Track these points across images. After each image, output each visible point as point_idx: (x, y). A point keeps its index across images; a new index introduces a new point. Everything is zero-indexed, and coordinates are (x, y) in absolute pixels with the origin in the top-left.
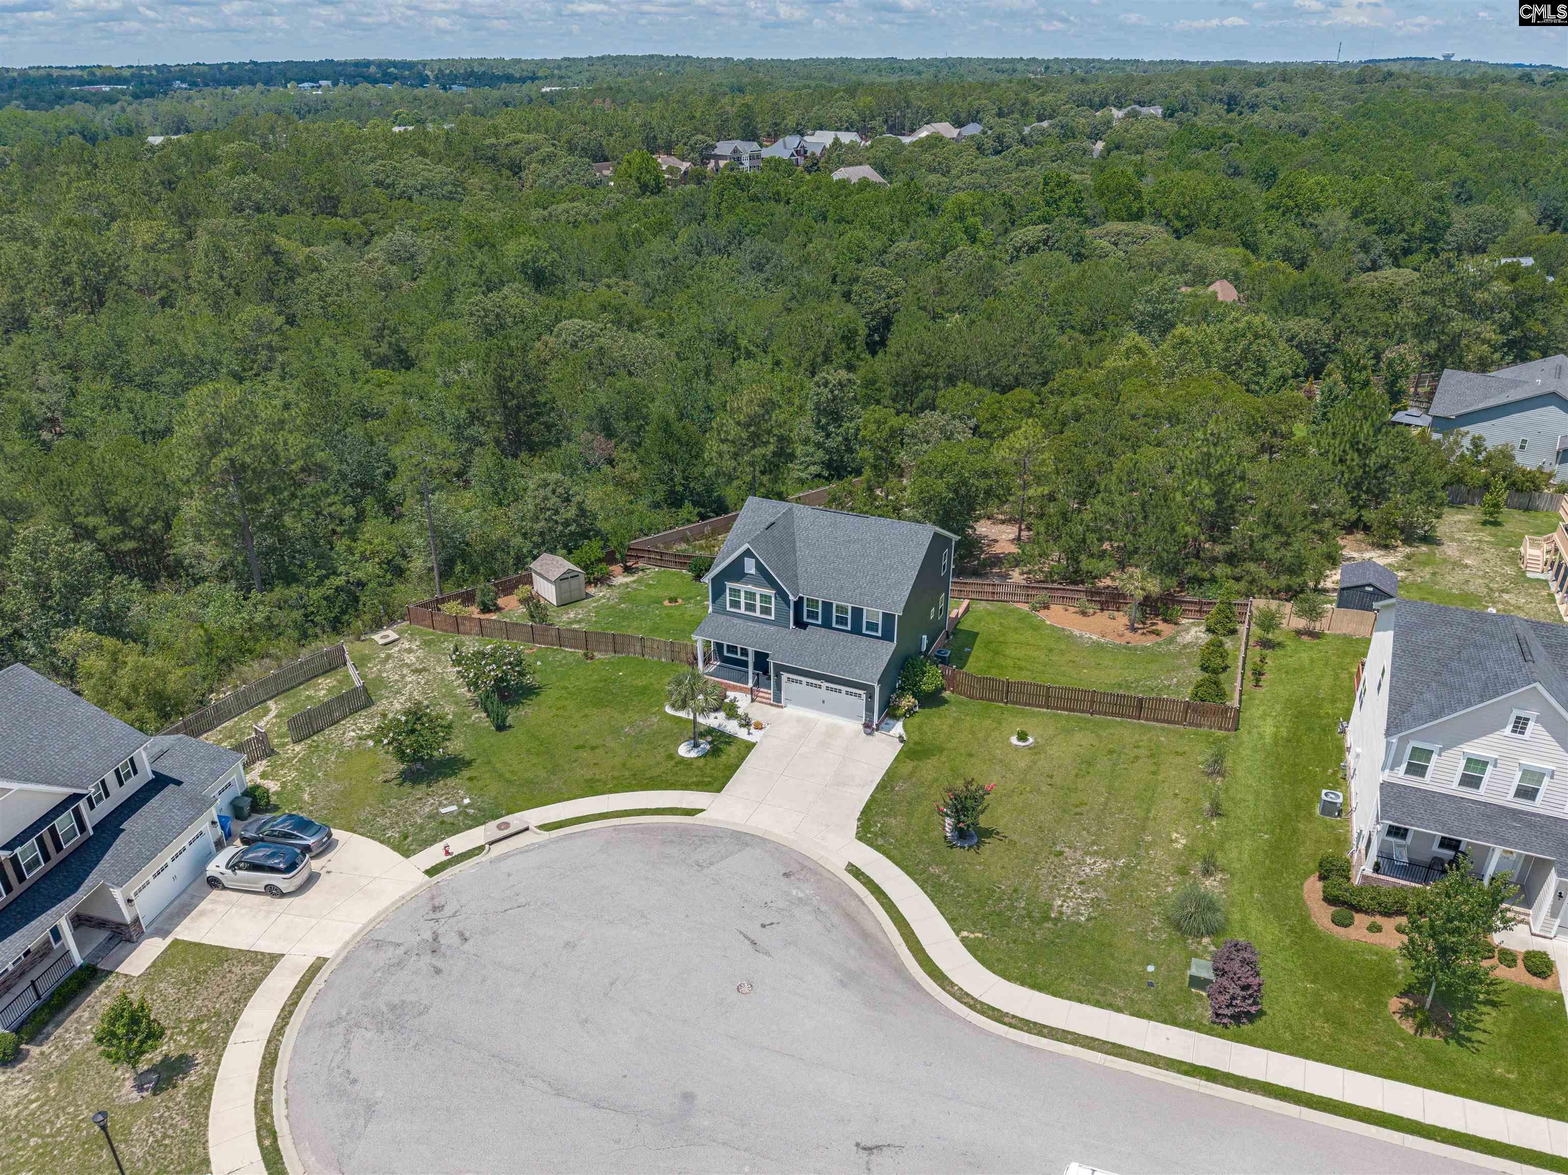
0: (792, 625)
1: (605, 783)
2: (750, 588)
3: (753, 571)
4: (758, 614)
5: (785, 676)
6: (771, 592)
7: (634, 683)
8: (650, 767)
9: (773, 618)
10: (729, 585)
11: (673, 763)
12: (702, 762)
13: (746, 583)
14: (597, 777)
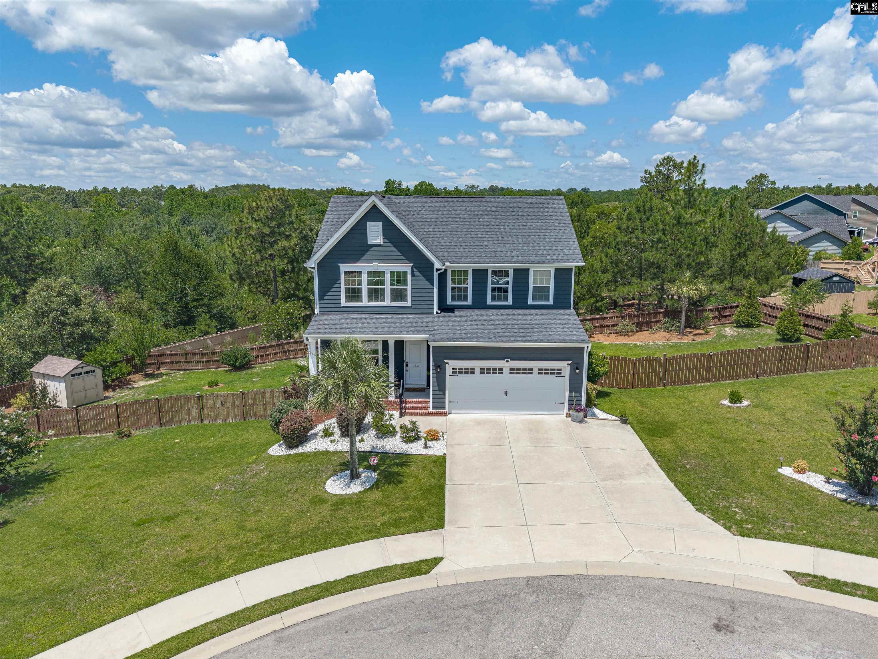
0: (436, 309)
1: (218, 560)
2: (376, 266)
3: (380, 240)
4: (388, 302)
5: (451, 364)
6: (406, 267)
7: (202, 444)
8: (291, 521)
9: (409, 304)
10: (344, 267)
11: (326, 509)
12: (376, 495)
13: (370, 261)
14: (196, 554)
